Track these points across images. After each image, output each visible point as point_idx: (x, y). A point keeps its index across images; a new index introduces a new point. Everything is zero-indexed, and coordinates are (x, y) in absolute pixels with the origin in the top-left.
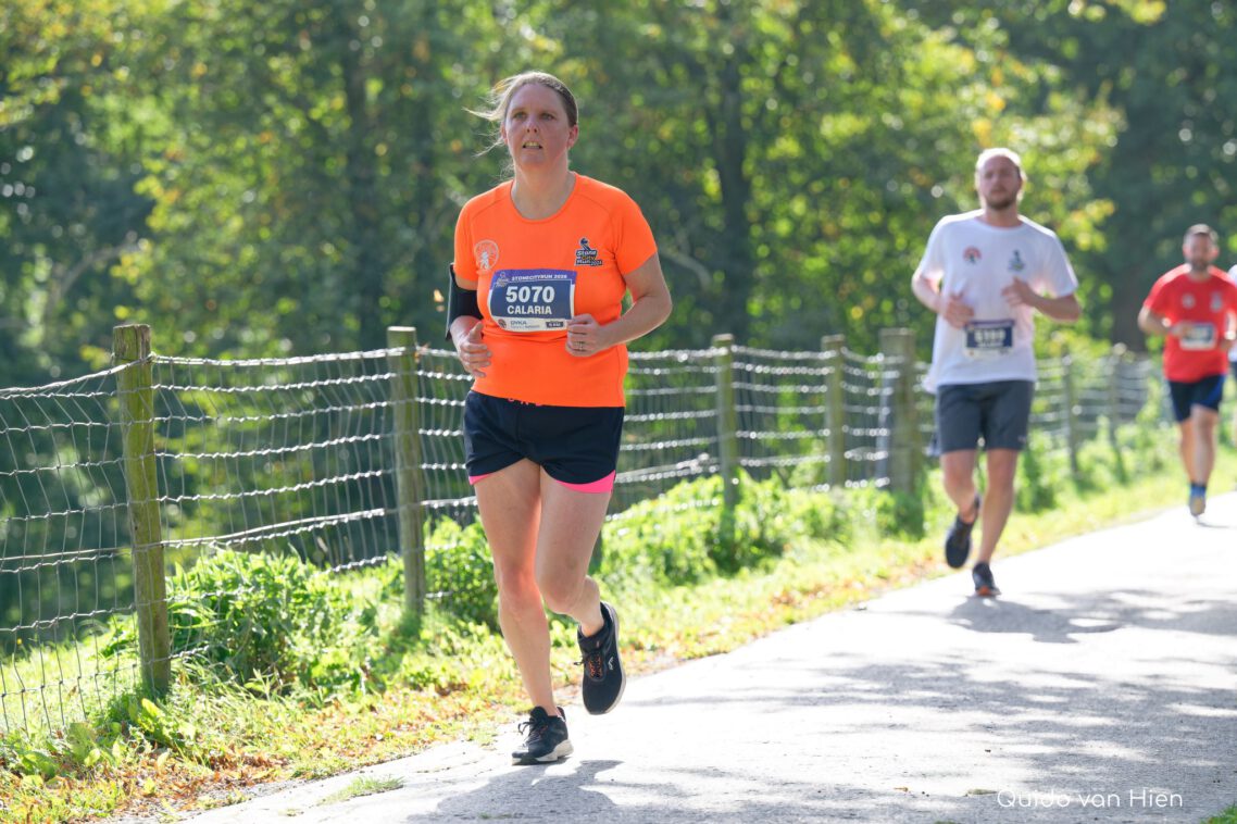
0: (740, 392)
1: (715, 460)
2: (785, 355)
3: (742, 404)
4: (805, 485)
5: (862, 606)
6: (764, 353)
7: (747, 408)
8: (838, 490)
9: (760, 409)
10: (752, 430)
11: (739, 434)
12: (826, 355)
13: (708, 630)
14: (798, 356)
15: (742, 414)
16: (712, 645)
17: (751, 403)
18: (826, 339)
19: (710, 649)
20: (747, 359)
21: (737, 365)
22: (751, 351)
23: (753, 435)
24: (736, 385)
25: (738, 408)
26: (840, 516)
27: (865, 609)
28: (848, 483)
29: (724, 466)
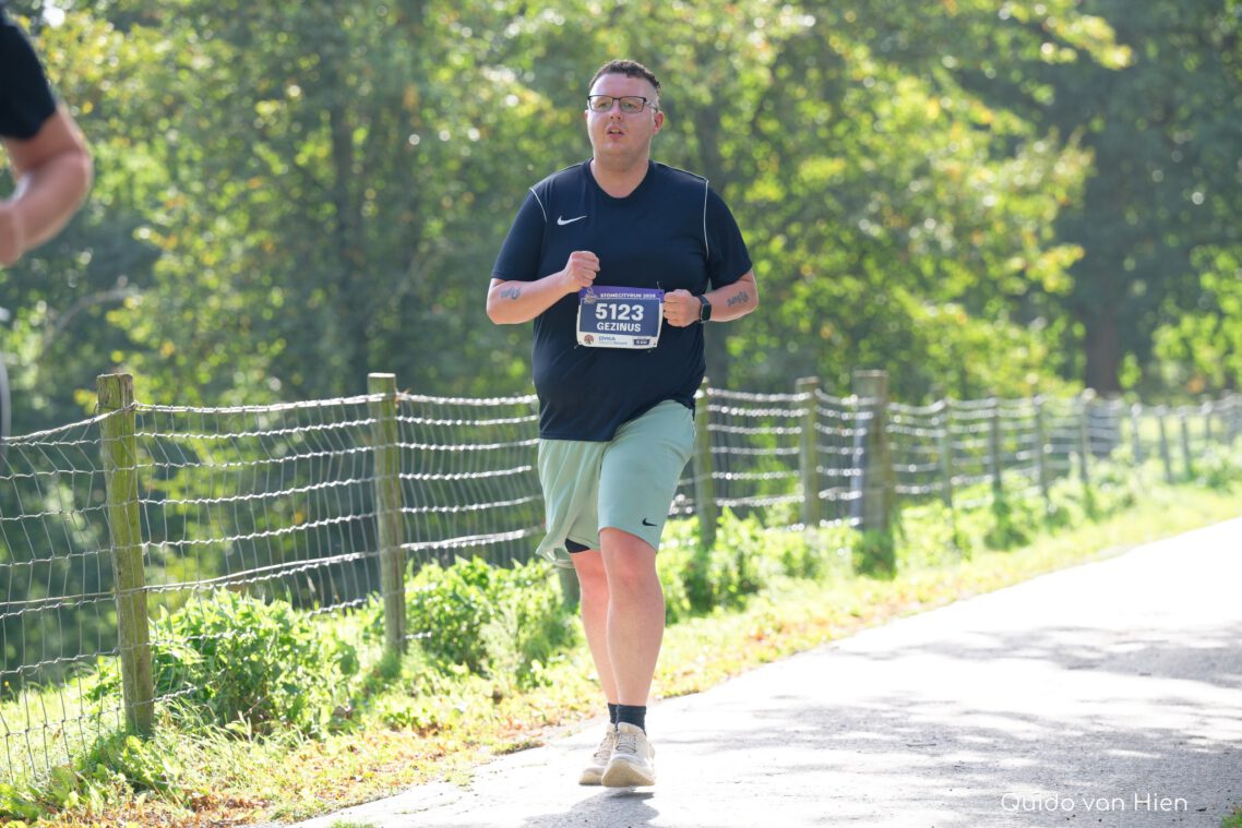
0: (716, 433)
1: (690, 501)
2: (760, 397)
3: (718, 445)
4: (780, 525)
5: (835, 644)
6: (739, 396)
7: (723, 450)
8: (811, 530)
9: (735, 450)
10: (728, 471)
11: (715, 475)
12: (801, 397)
13: (685, 668)
14: (773, 398)
15: (718, 455)
16: (688, 684)
17: (727, 444)
18: (800, 382)
19: (685, 688)
20: (723, 401)
21: (712, 408)
22: (726, 394)
23: (729, 476)
24: (712, 427)
25: (714, 450)
26: (813, 555)
27: (837, 648)
28: (823, 523)
29: (700, 507)
